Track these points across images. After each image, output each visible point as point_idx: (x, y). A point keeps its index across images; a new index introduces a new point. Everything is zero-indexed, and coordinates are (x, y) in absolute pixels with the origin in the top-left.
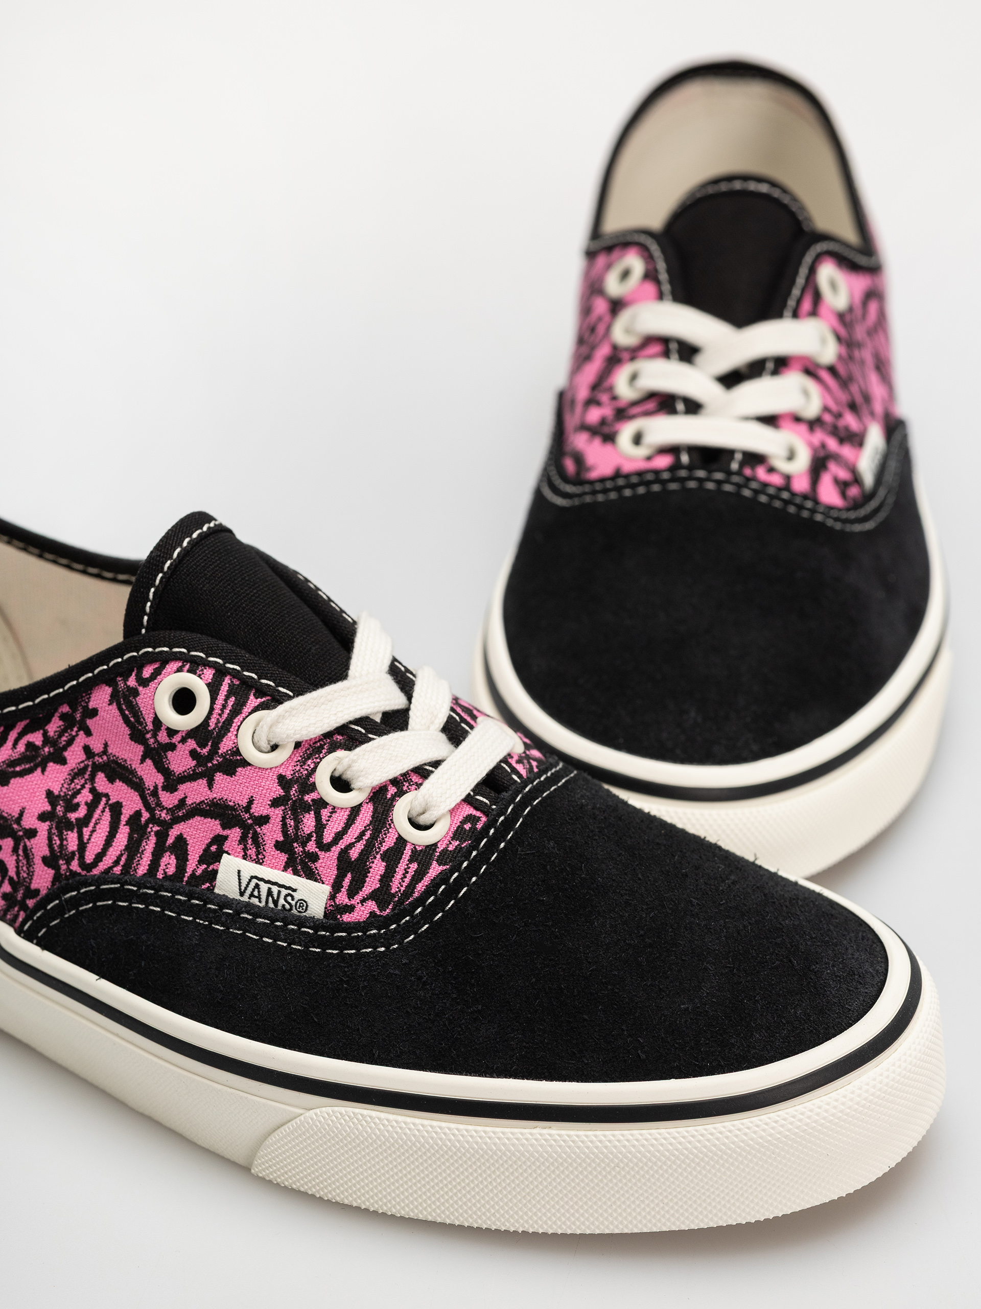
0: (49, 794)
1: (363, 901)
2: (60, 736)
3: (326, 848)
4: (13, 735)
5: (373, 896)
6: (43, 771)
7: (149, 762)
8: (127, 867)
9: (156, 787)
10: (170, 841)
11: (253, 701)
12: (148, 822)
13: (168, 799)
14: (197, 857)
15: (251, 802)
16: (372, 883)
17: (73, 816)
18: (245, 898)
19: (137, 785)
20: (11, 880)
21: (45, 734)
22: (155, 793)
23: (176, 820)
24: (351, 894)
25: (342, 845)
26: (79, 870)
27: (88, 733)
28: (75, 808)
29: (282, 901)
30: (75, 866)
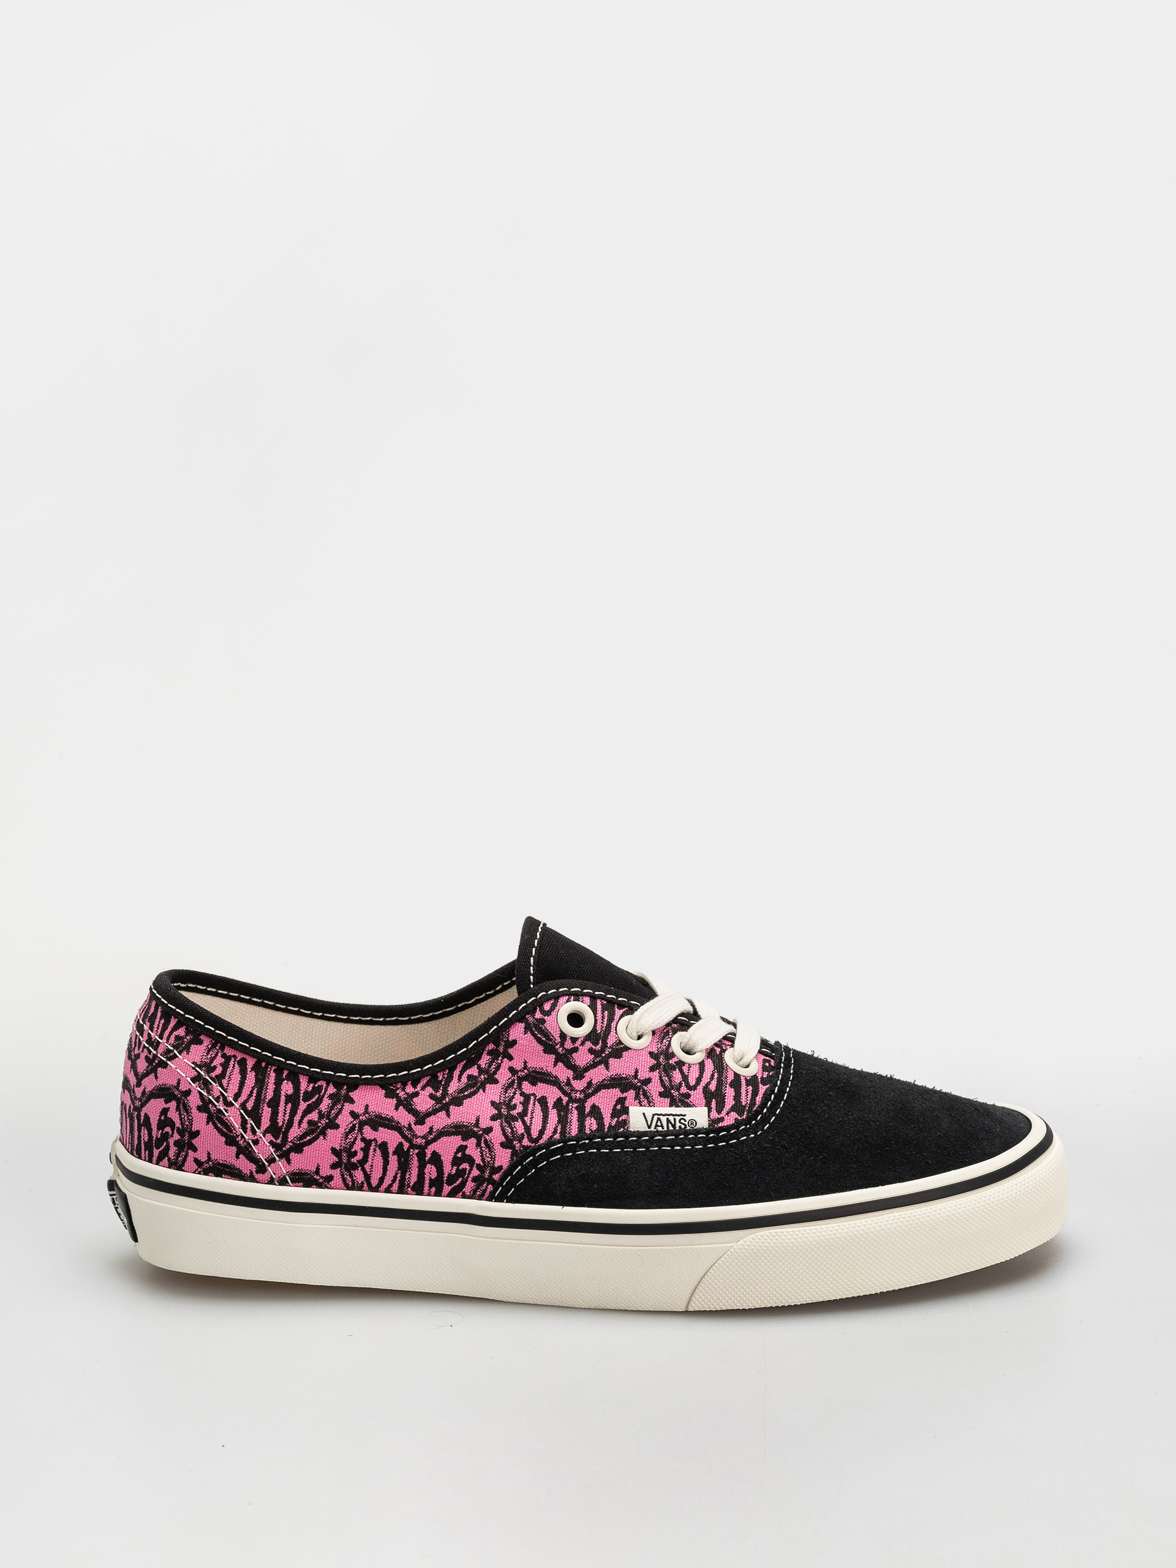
0: (493, 1103)
1: (727, 1114)
2: (490, 1066)
3: (694, 1088)
4: (456, 1073)
5: (733, 1109)
6: (484, 1091)
7: (560, 1064)
8: (563, 1133)
9: (568, 1079)
10: (588, 1110)
11: (618, 1012)
12: (568, 1103)
13: (580, 1085)
14: (609, 1115)
15: (637, 1072)
16: (729, 1102)
17: (514, 1113)
18: (652, 1129)
19: (555, 1082)
20: (478, 1166)
21: (479, 1067)
22: (568, 1083)
23: (588, 1096)
24: (719, 1111)
25: (703, 1084)
26: (529, 1144)
27: (511, 1058)
28: (515, 1107)
29: (678, 1124)
30: (526, 1142)
